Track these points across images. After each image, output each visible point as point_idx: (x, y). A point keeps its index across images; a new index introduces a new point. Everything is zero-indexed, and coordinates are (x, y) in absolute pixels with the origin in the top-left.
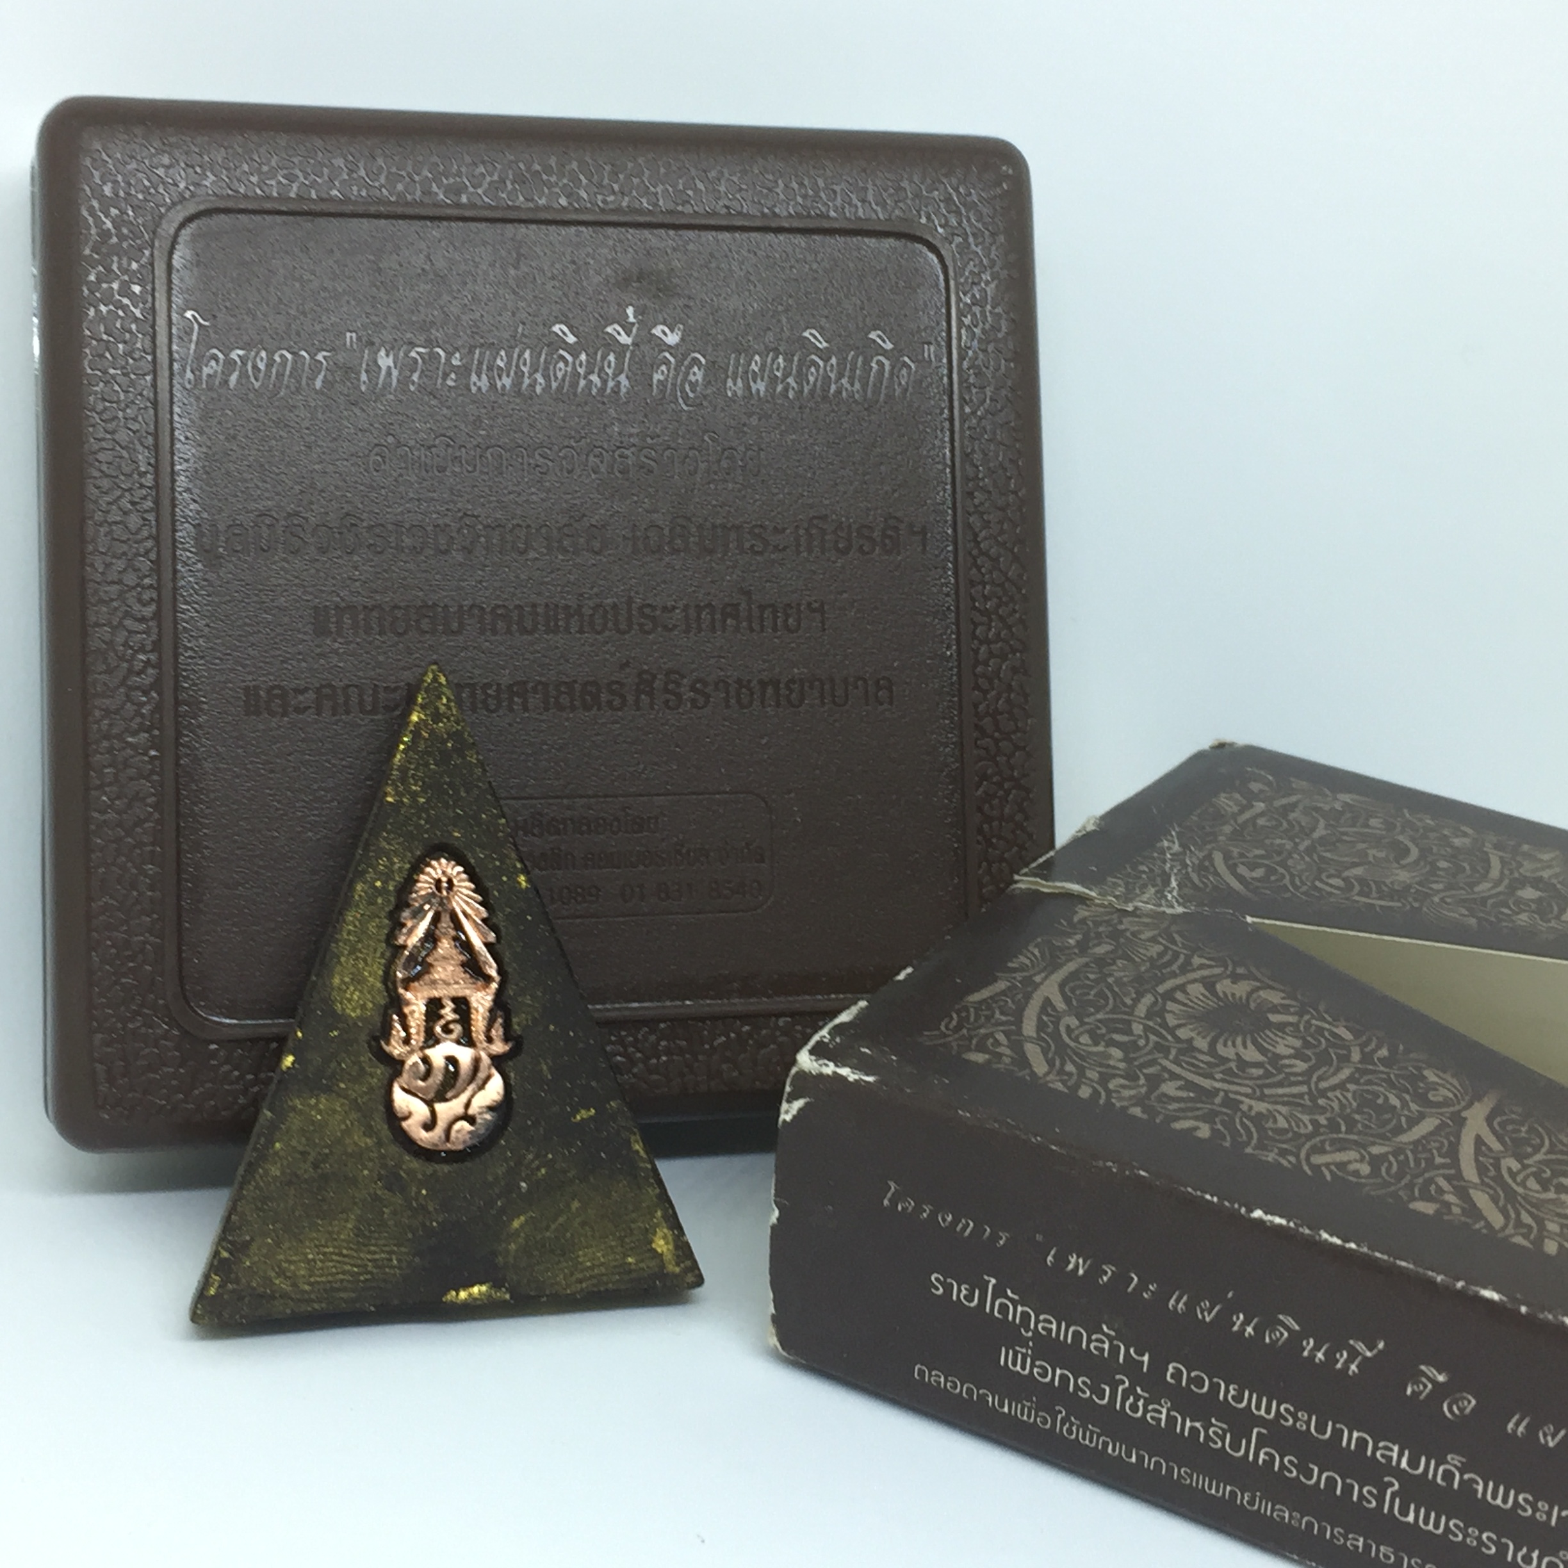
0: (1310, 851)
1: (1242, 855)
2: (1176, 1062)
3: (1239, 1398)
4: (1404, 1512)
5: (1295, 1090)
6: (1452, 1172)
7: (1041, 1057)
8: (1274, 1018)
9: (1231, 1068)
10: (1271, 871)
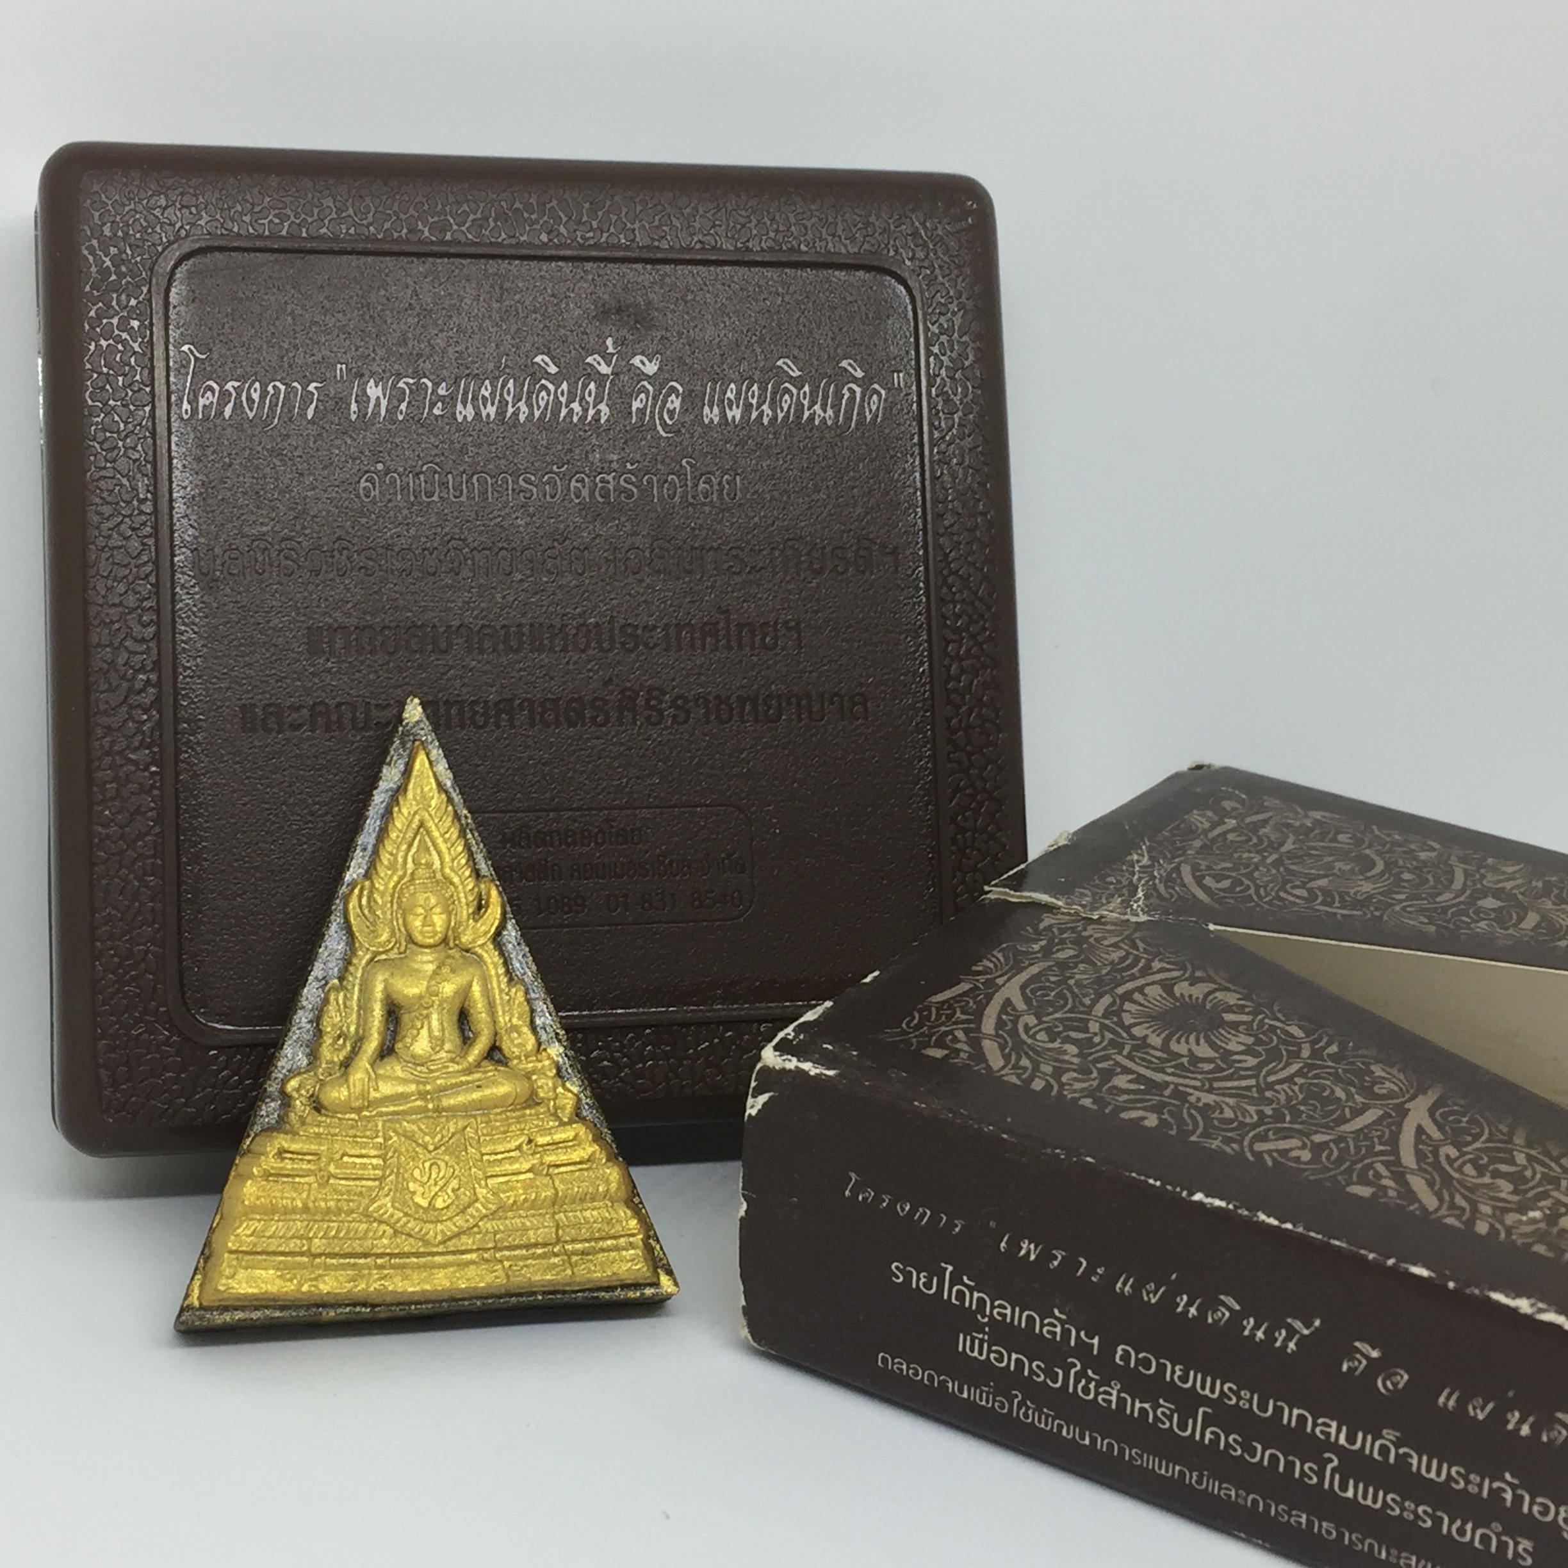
0: (1277, 863)
1: (1209, 868)
2: (1129, 1057)
3: (1185, 1379)
4: (1344, 1487)
5: (1244, 1083)
6: (1392, 1158)
7: (998, 1052)
8: (1230, 1017)
9: (1182, 1063)
10: (1237, 882)
